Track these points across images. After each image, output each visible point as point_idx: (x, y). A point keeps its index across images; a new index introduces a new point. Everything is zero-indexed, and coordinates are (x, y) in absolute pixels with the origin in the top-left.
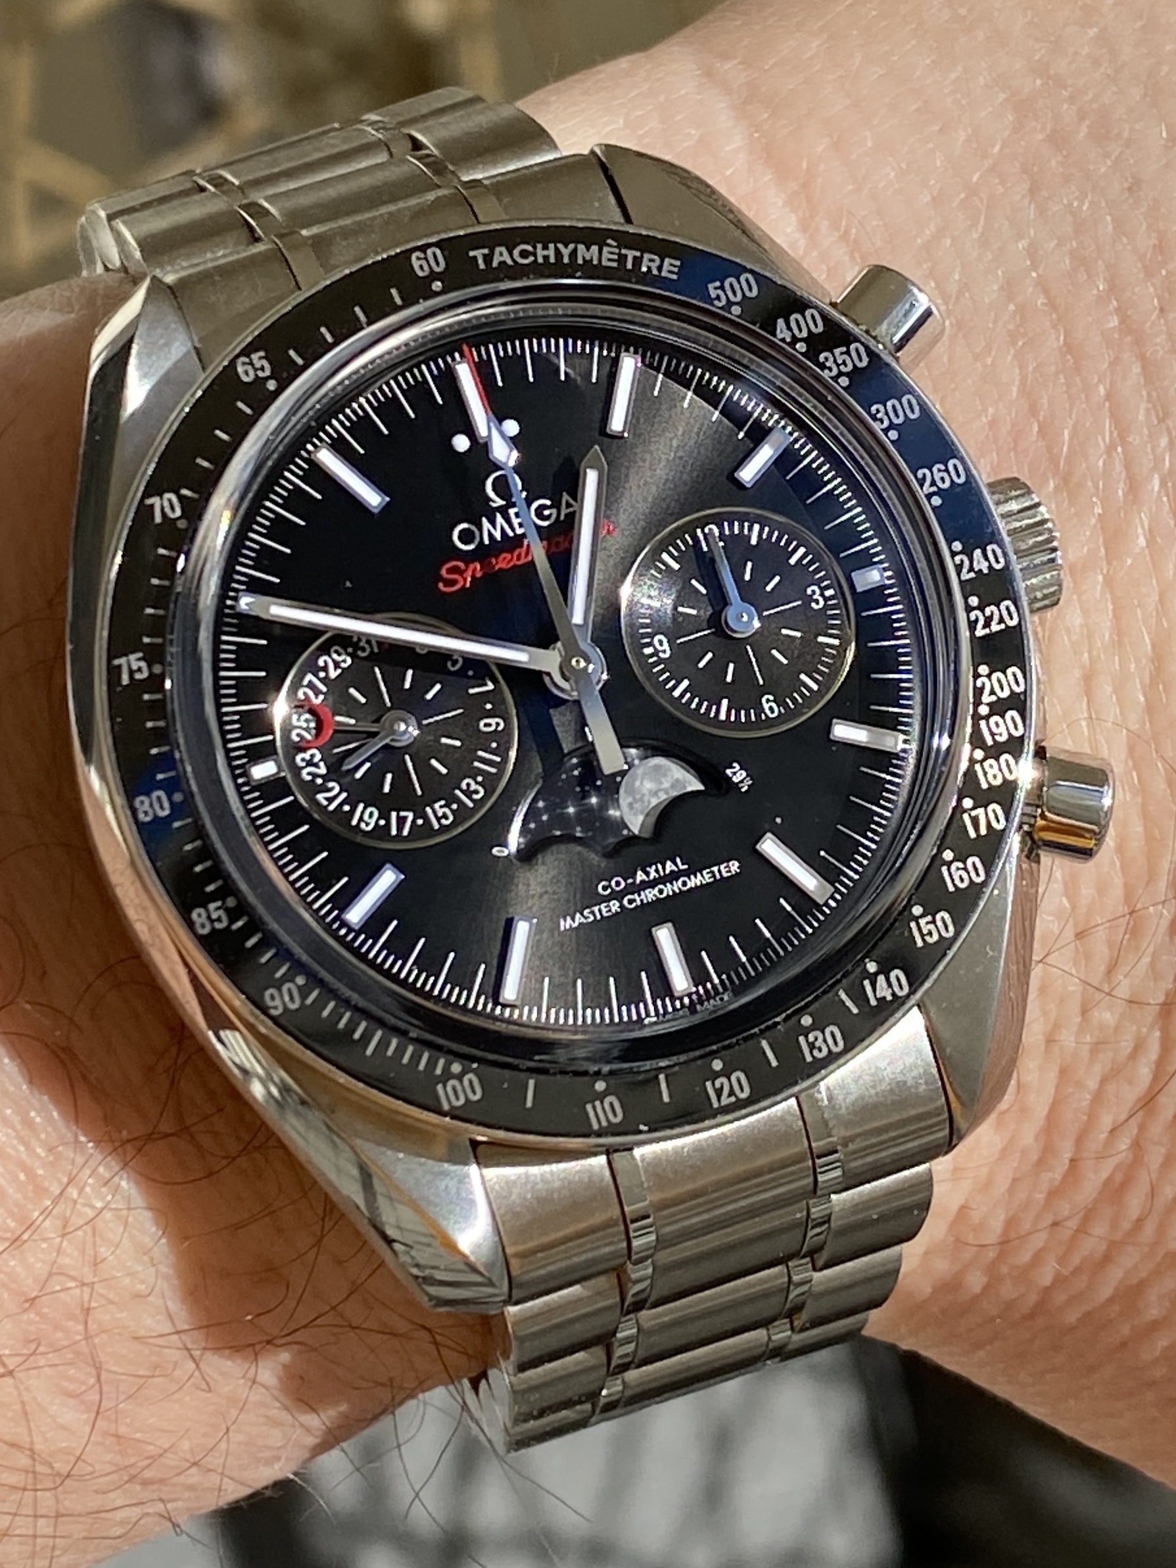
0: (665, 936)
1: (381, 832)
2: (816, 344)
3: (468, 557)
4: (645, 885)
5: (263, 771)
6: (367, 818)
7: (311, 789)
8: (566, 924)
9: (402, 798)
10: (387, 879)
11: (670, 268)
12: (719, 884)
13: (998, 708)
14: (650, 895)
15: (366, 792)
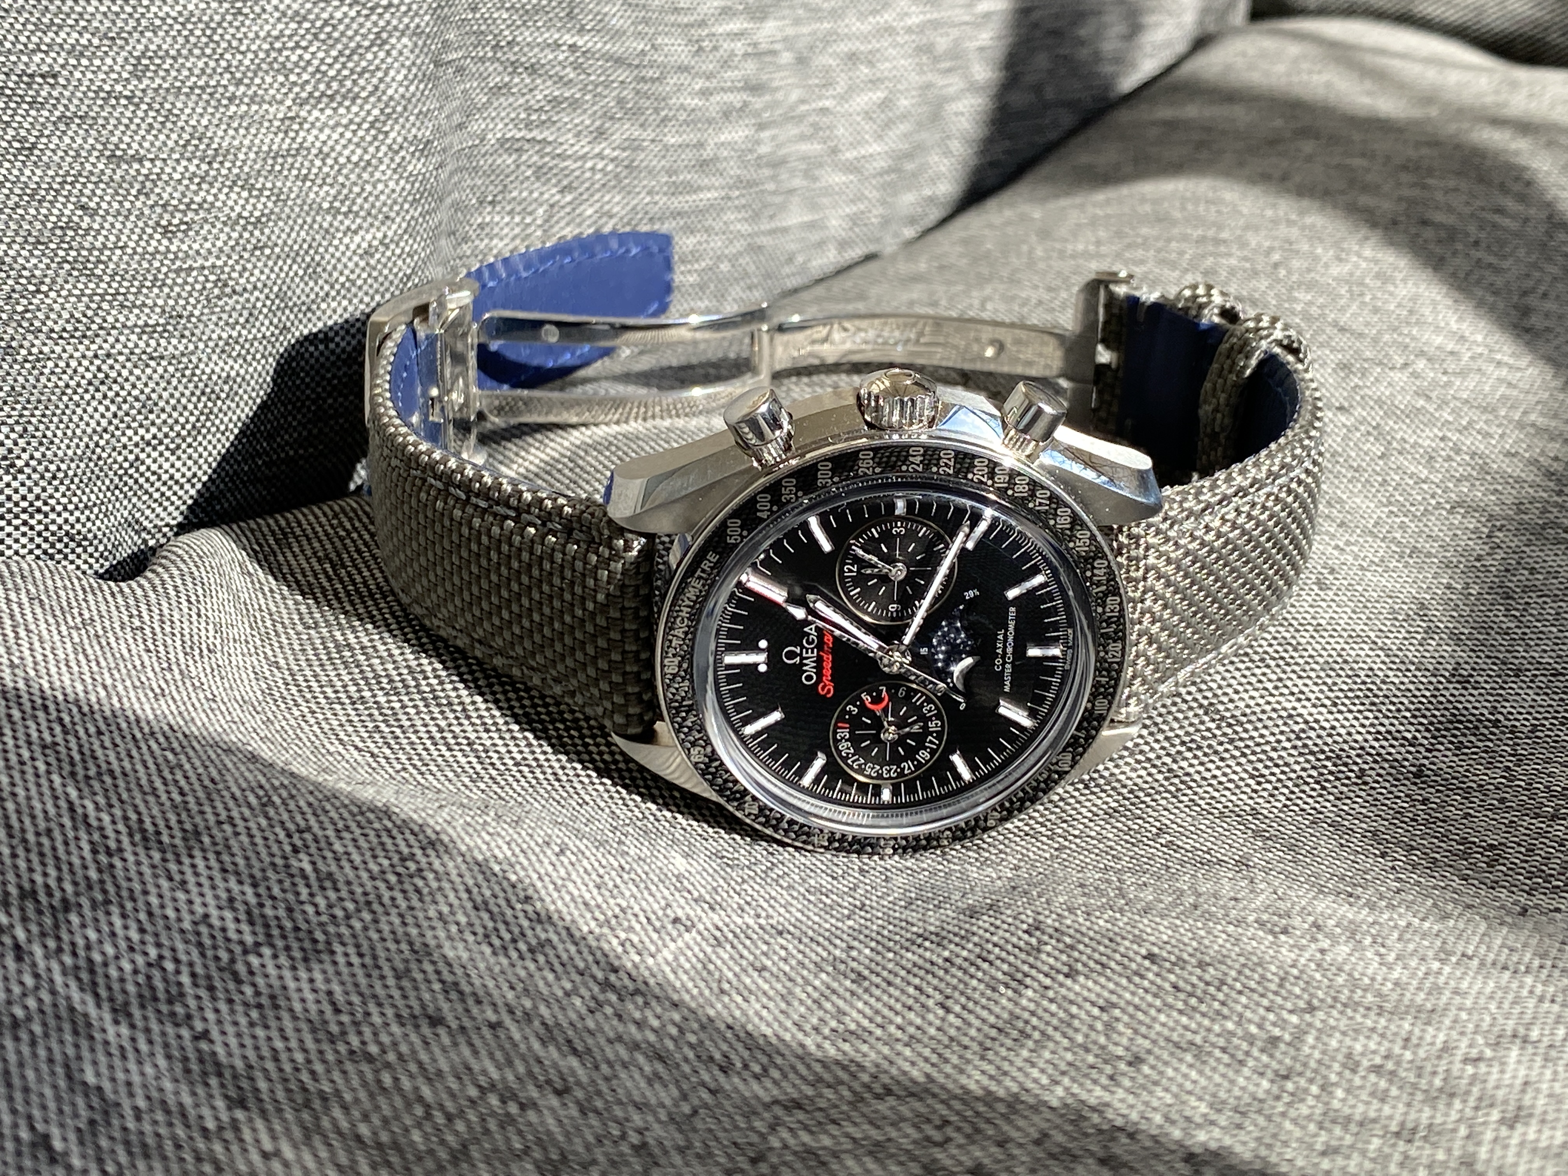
0: (1034, 652)
1: (933, 752)
2: (776, 500)
3: (819, 680)
4: (1005, 652)
5: (886, 795)
6: (923, 755)
7: (901, 774)
8: (1007, 689)
9: (921, 739)
10: (957, 759)
11: (712, 557)
12: (1017, 619)
13: (992, 475)
14: (1010, 650)
15: (911, 754)
